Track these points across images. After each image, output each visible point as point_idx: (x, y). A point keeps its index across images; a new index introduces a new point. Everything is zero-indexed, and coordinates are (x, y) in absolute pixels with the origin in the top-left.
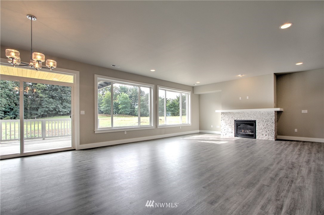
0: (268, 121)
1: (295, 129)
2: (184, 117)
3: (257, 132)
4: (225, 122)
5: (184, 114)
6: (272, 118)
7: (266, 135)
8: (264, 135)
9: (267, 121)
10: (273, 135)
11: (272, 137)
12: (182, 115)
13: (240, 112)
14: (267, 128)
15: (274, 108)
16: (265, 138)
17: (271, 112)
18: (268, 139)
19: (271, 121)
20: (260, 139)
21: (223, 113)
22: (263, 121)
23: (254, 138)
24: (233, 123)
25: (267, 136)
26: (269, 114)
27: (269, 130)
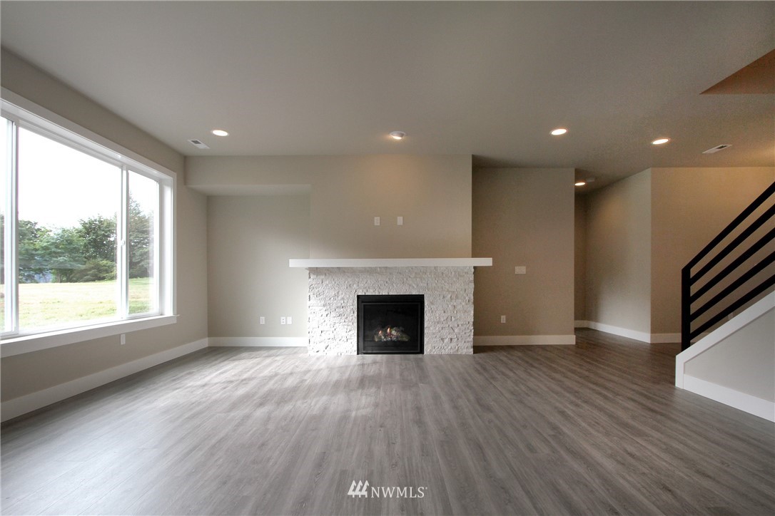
0: (457, 297)
1: (502, 317)
2: (137, 286)
3: (425, 331)
4: (323, 302)
5: (138, 270)
6: (467, 287)
7: (451, 339)
8: (446, 341)
9: (454, 297)
10: (468, 339)
11: (467, 344)
12: (132, 275)
13: (376, 268)
14: (453, 319)
15: (473, 257)
16: (448, 349)
17: (466, 271)
18: (458, 350)
19: (465, 298)
20: (435, 352)
21: (314, 271)
22: (444, 297)
23: (419, 351)
24: (353, 305)
25: (453, 344)
26: (459, 273)
27: (460, 323)
